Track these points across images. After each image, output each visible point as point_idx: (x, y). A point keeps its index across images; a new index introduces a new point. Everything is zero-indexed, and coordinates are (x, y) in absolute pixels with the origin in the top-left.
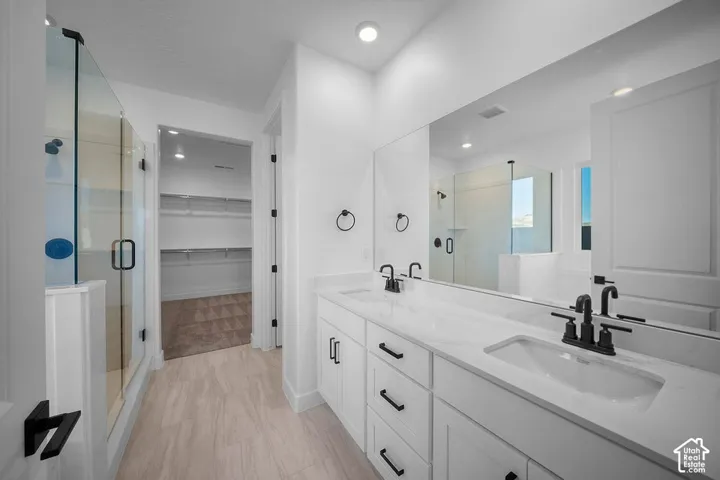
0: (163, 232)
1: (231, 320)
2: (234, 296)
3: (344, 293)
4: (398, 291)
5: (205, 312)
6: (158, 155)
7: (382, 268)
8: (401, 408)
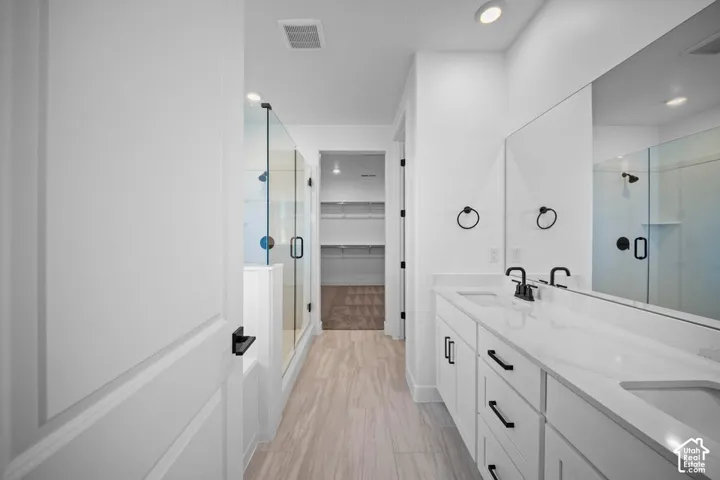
0: (323, 232)
1: (370, 307)
2: (375, 287)
3: (461, 294)
4: (531, 299)
5: (353, 297)
6: (319, 170)
7: (509, 270)
8: (510, 425)
